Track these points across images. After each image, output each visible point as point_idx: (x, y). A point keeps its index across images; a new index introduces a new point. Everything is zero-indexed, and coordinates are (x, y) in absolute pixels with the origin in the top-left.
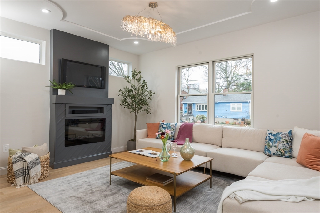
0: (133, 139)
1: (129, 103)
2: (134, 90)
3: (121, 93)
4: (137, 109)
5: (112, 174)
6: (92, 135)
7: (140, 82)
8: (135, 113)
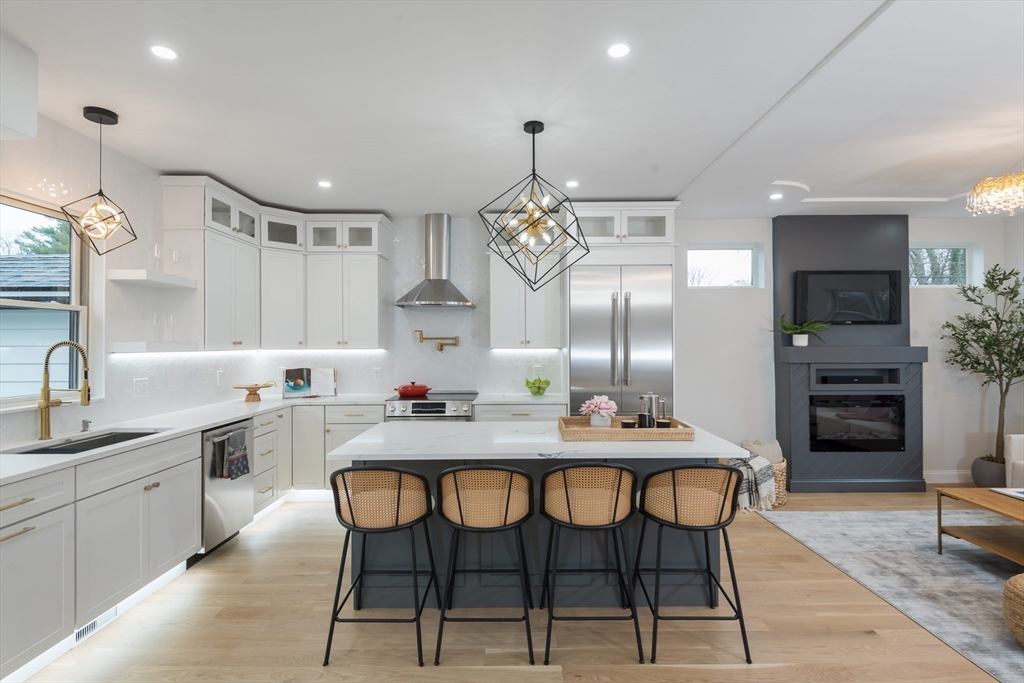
0: (994, 456)
1: (977, 359)
2: (993, 322)
3: (949, 332)
4: (1005, 374)
5: (944, 532)
6: (870, 434)
7: (1015, 299)
8: (1001, 385)
